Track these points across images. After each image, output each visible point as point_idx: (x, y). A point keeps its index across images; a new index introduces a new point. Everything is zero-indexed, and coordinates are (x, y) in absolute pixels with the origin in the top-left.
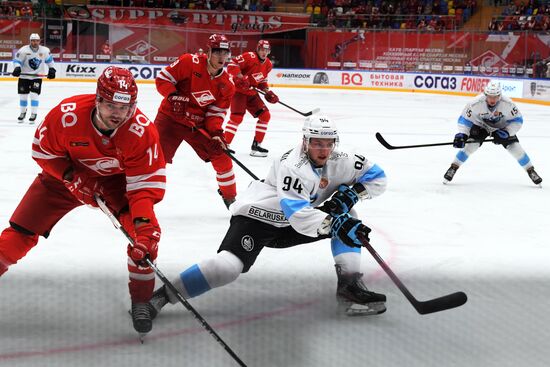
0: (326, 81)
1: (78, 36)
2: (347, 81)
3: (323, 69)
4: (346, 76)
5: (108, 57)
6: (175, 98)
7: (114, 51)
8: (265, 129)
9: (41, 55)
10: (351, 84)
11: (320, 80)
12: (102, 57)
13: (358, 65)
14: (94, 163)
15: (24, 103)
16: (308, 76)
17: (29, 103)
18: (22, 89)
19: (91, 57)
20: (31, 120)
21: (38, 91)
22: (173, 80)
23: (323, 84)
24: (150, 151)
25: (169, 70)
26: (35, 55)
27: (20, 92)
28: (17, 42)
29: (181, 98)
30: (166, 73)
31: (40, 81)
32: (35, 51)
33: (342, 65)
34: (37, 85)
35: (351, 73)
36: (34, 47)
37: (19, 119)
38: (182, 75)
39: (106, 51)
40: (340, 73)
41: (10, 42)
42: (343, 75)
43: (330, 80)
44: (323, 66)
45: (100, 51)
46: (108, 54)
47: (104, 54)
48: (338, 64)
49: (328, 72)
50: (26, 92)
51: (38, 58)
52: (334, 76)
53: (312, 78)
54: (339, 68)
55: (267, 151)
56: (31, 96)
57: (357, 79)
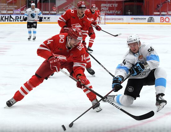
0: (153, 21)
1: (42, 3)
2: (163, 21)
3: (152, 15)
4: (162, 19)
5: (55, 12)
6: (65, 28)
7: (58, 9)
8: (93, 41)
9: (36, 12)
10: (165, 22)
11: (151, 20)
12: (53, 12)
13: (167, 13)
14: (58, 56)
15: (30, 32)
16: (145, 19)
17: (32, 32)
18: (29, 26)
19: (48, 12)
20: (33, 39)
21: (36, 27)
22: (65, 20)
23: (152, 22)
24: (82, 56)
25: (62, 16)
26: (33, 12)
27: (28, 28)
28: (15, 7)
29: (67, 28)
30: (62, 18)
31: (36, 23)
32: (33, 11)
33: (160, 13)
34: (35, 25)
35: (164, 17)
36: (33, 9)
37: (29, 39)
38: (67, 18)
39: (54, 10)
40: (159, 17)
41: (12, 6)
42: (161, 18)
43: (155, 20)
44: (152, 14)
45: (52, 10)
46: (55, 11)
47: (53, 11)
48: (159, 13)
49: (154, 17)
50: (30, 27)
51: (35, 13)
52: (157, 19)
53: (147, 20)
54: (159, 15)
55: (92, 51)
56: (32, 29)
57: (167, 20)
